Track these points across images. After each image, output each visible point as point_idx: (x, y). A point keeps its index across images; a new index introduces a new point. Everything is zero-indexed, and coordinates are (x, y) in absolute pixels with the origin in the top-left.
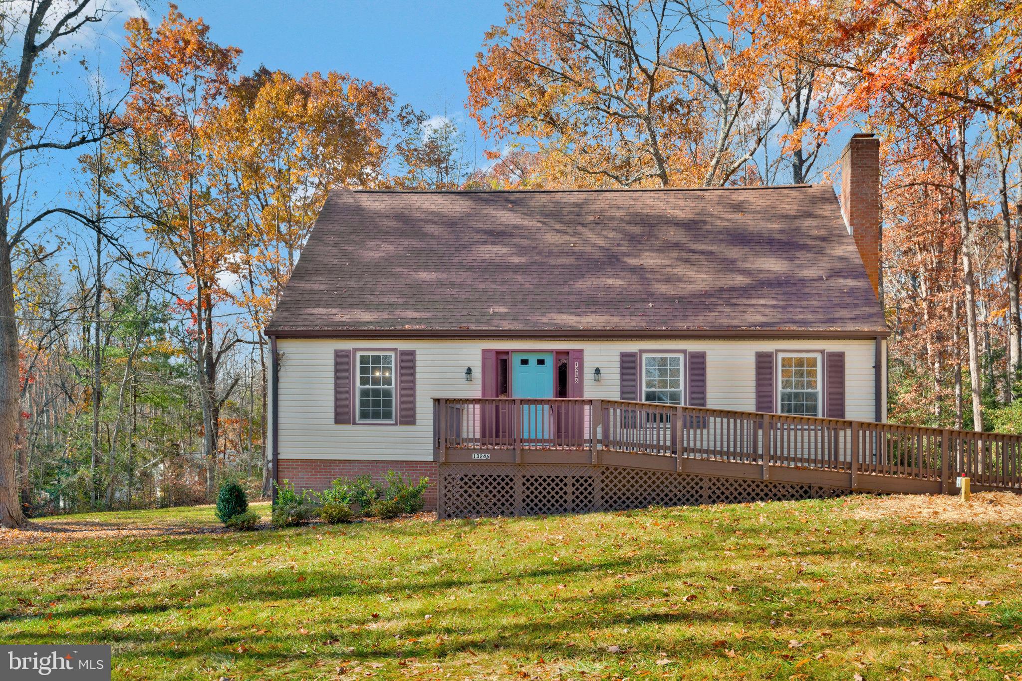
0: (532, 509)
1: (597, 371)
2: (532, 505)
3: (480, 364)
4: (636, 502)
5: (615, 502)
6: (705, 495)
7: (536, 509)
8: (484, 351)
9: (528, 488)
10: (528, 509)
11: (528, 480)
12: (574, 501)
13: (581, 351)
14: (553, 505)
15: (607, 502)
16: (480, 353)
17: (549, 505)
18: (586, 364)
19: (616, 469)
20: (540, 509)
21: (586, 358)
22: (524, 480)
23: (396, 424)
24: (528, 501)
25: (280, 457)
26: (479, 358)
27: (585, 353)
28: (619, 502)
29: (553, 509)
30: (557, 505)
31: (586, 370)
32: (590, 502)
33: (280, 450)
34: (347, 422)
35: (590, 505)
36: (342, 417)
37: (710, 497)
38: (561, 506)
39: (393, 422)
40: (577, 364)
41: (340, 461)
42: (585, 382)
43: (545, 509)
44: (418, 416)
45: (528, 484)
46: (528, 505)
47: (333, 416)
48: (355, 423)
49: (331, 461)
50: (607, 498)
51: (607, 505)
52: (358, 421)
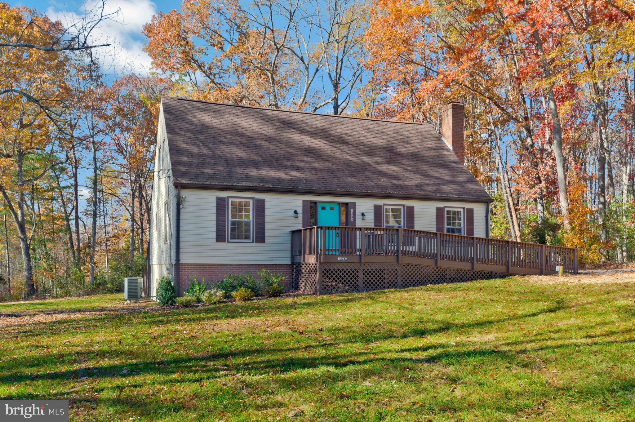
0: (368, 287)
1: (363, 214)
2: (368, 285)
3: (301, 208)
4: (418, 283)
5: (408, 283)
6: (448, 278)
7: (370, 287)
8: (304, 201)
9: (366, 276)
10: (366, 287)
11: (366, 272)
12: (388, 283)
13: (355, 203)
14: (378, 285)
15: (404, 283)
16: (301, 202)
17: (376, 285)
18: (357, 210)
19: (412, 265)
20: (372, 287)
21: (357, 207)
22: (364, 272)
23: (253, 242)
24: (366, 283)
25: (181, 262)
26: (301, 205)
27: (357, 204)
28: (410, 283)
29: (378, 287)
30: (380, 285)
31: (357, 214)
32: (396, 283)
33: (181, 258)
34: (224, 241)
35: (396, 285)
36: (220, 237)
37: (450, 279)
38: (382, 285)
39: (251, 241)
40: (352, 210)
41: (219, 265)
42: (357, 220)
43: (374, 287)
44: (266, 238)
45: (366, 274)
46: (366, 285)
47: (215, 237)
48: (228, 242)
49: (213, 265)
50: (404, 281)
51: (404, 285)
52: (230, 241)
